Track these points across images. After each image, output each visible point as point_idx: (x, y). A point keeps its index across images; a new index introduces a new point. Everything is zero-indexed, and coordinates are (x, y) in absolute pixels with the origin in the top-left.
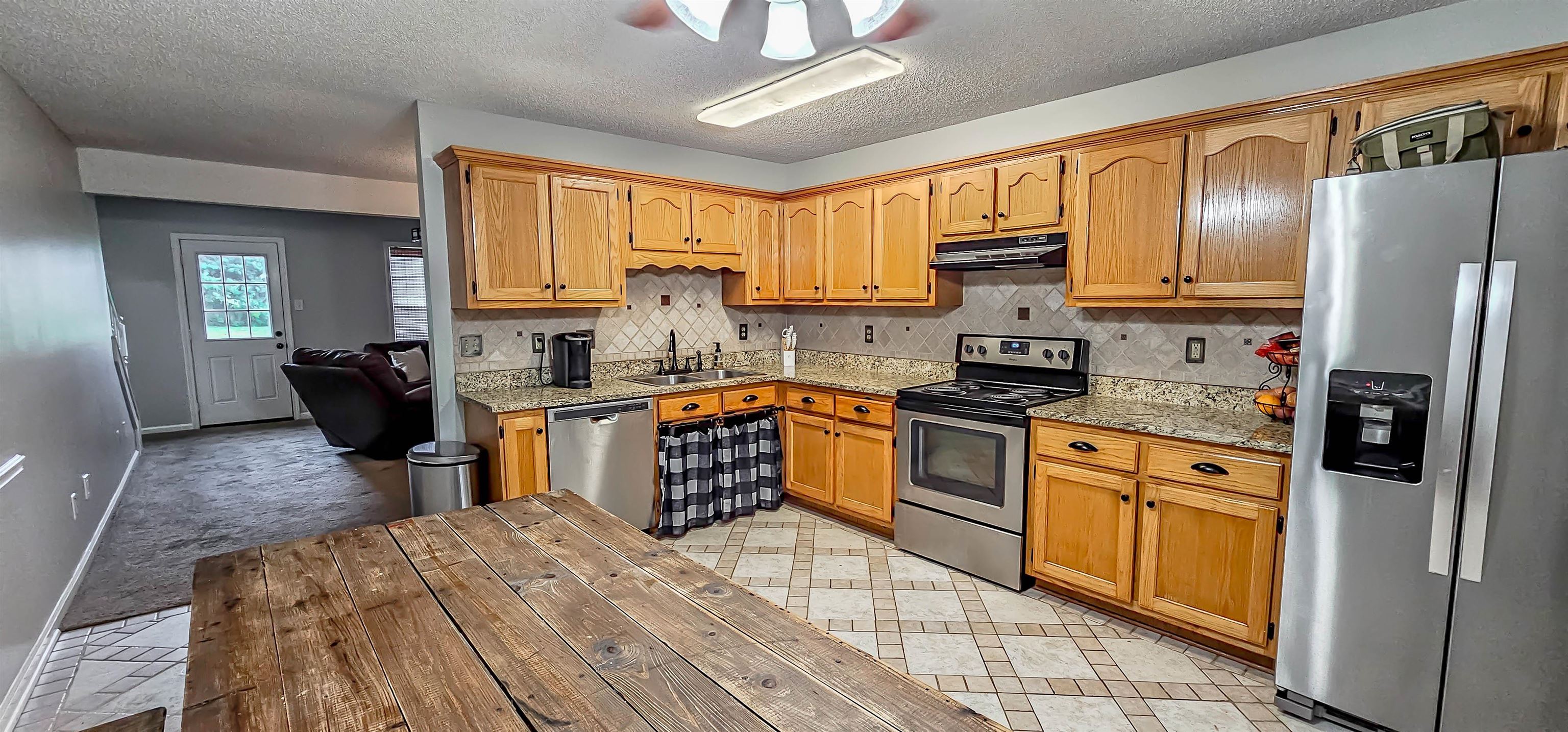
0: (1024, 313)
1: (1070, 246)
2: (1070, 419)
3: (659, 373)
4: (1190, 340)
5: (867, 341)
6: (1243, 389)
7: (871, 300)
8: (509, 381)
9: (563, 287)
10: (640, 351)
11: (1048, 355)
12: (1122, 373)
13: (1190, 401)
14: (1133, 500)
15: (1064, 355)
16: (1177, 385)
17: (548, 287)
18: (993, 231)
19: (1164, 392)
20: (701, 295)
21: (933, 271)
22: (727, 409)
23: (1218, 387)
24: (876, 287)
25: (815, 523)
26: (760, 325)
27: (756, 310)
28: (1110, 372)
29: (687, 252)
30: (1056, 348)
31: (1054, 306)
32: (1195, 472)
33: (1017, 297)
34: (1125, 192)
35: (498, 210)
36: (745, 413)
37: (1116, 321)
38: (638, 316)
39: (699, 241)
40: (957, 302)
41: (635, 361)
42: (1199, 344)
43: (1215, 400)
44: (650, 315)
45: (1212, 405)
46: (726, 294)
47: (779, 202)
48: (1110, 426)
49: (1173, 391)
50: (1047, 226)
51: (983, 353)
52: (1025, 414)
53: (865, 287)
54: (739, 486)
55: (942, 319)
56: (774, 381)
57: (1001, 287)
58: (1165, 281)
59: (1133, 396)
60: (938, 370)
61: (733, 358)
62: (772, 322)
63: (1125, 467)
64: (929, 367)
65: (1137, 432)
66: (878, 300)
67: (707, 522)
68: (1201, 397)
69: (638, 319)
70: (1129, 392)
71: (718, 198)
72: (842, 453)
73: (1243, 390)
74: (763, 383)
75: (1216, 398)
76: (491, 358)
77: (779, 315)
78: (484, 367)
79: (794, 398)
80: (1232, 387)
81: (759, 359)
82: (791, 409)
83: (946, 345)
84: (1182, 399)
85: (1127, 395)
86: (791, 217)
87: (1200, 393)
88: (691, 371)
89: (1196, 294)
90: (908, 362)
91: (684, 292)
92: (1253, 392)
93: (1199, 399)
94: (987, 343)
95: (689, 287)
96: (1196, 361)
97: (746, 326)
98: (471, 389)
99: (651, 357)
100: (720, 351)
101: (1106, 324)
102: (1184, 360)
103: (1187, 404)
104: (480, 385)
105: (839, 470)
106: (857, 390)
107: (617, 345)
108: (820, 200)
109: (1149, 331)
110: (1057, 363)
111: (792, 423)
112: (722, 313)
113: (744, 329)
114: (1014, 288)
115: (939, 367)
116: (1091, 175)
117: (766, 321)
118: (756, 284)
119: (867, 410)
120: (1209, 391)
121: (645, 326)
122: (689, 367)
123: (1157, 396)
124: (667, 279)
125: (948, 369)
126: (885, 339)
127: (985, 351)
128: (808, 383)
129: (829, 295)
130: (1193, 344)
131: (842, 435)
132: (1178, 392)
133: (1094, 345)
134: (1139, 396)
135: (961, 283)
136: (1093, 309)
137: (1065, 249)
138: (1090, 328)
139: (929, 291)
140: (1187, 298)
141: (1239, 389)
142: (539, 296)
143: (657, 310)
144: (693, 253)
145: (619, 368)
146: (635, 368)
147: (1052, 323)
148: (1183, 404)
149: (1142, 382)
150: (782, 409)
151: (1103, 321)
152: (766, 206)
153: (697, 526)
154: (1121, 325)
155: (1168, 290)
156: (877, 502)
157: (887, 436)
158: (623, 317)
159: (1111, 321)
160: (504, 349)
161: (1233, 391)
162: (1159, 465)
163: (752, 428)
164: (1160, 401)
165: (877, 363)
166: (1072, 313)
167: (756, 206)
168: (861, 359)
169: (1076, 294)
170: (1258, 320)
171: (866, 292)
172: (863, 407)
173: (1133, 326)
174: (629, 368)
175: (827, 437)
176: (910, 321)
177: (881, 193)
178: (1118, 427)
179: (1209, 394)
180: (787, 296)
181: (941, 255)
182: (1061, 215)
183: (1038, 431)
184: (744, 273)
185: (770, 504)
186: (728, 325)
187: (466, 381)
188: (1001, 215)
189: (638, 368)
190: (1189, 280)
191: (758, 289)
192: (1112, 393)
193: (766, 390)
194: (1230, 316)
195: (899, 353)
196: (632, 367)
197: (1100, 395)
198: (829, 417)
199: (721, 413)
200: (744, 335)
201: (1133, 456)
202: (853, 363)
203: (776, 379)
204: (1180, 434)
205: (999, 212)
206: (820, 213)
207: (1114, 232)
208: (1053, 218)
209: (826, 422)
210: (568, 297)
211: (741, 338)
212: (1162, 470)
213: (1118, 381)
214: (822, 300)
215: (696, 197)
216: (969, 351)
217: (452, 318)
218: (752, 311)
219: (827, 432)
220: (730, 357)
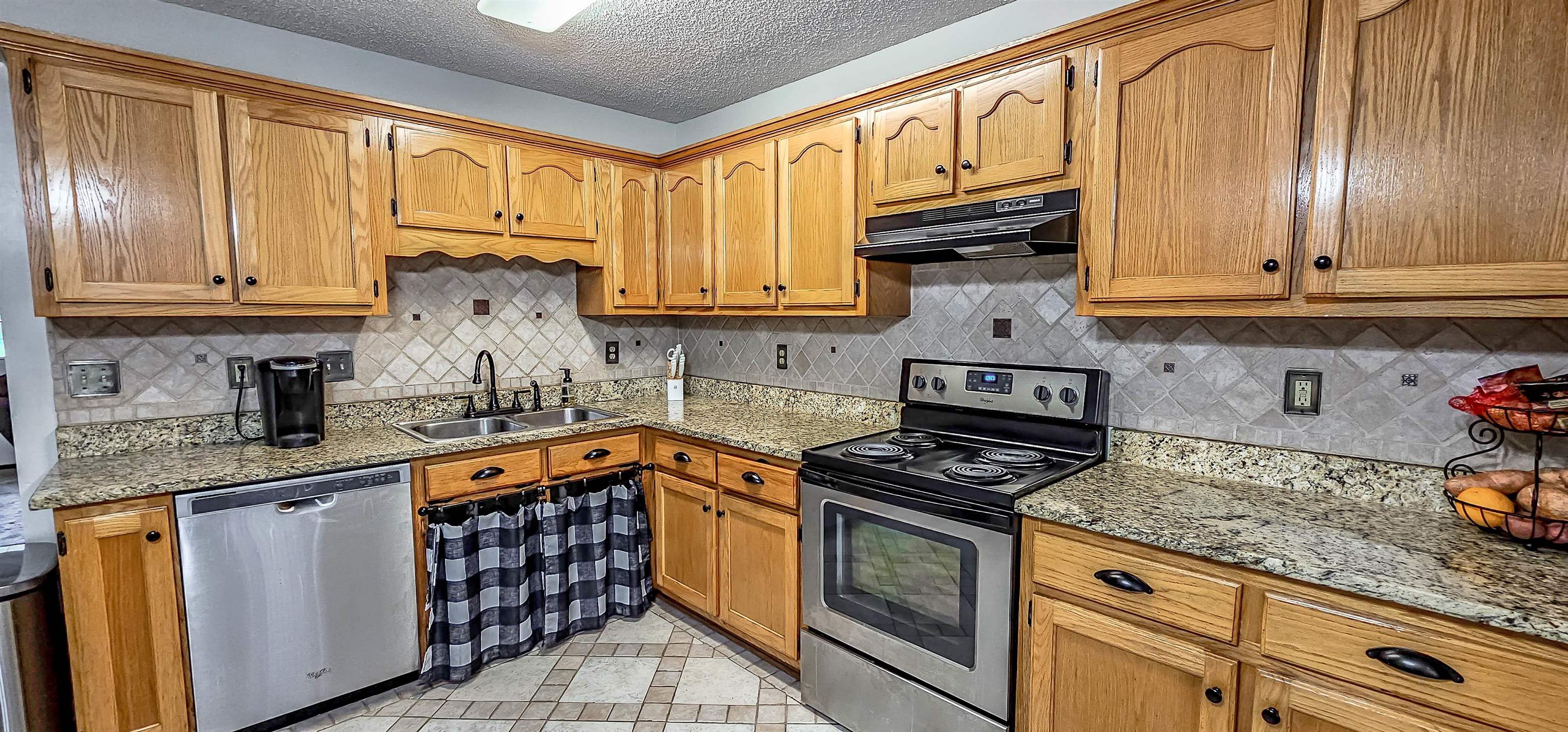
0: (1002, 328)
1: (1083, 213)
2: (1098, 528)
3: (467, 416)
4: (1291, 376)
5: (779, 366)
6: (1402, 466)
7: (775, 308)
8: (176, 437)
9: (252, 282)
10: (437, 382)
11: (1042, 394)
12: (1166, 427)
13: (1295, 482)
14: (1228, 699)
15: (1068, 396)
16: (1268, 452)
17: (219, 281)
18: (953, 194)
19: (1244, 463)
20: (543, 300)
21: (862, 262)
22: (555, 472)
23: (1349, 460)
24: (781, 288)
25: (691, 644)
26: (638, 343)
27: (631, 321)
28: (1146, 424)
29: (502, 235)
30: (1055, 384)
31: (1051, 317)
32: (1376, 664)
33: (992, 303)
34: (1186, 109)
35: (103, 144)
36: (584, 477)
37: (1155, 340)
38: (433, 329)
39: (520, 218)
40: (902, 311)
41: (426, 398)
42: (1309, 383)
43: (1344, 483)
44: (454, 329)
45: (1338, 491)
46: (582, 297)
47: (658, 171)
48: (1181, 548)
49: (1262, 463)
50: (1043, 180)
51: (940, 389)
52: (1012, 509)
53: (766, 288)
54: (577, 587)
55: (881, 336)
56: (635, 426)
57: (969, 288)
58: (1271, 267)
59: (1187, 467)
60: (876, 413)
61: (595, 389)
62: (657, 340)
63: (1212, 631)
64: (862, 406)
65: (1239, 566)
66: (787, 308)
67: (518, 650)
68: (1314, 476)
69: (432, 336)
70: (1180, 461)
71: (552, 156)
72: (727, 540)
73: (1402, 468)
74: (618, 431)
75: (1346, 479)
76: (141, 398)
77: (667, 330)
78: (123, 413)
79: (665, 452)
80: (1378, 461)
81: (637, 391)
82: (662, 469)
83: (886, 374)
84: (1278, 477)
85: (1177, 465)
86: (671, 191)
87: (1314, 468)
88: (522, 410)
89: (1337, 291)
90: (834, 399)
91: (514, 296)
92: (1423, 472)
93: (1312, 478)
94: (946, 372)
95: (520, 289)
96: (1302, 411)
97: (616, 344)
98: (91, 452)
99: (457, 390)
100: (570, 380)
101: (1139, 345)
102: (1280, 410)
103: (1289, 487)
104: (112, 444)
105: (723, 566)
106: (745, 447)
107: (395, 374)
108: (706, 163)
109: (1214, 357)
110: (1058, 408)
111: (662, 489)
112: (578, 326)
113: (612, 349)
114: (986, 288)
115: (877, 407)
116: (1122, 85)
117: (648, 338)
118: (619, 282)
119: (760, 479)
120: (1331, 466)
121: (445, 345)
122: (519, 405)
123: (1230, 470)
124: (484, 277)
125: (890, 411)
126: (804, 365)
127: (944, 386)
128: (681, 433)
129: (720, 301)
130: (1297, 383)
131: (728, 513)
132: (1271, 464)
133: (1117, 379)
134: (1198, 468)
135: (907, 280)
136: (1114, 320)
137: (1074, 219)
138: (1111, 353)
139: (857, 292)
140: (1311, 299)
141: (1392, 466)
142: (204, 295)
143: (467, 322)
144: (511, 236)
145: (398, 409)
146: (427, 408)
147: (1048, 344)
148: (1281, 486)
149: (1204, 445)
150: (651, 468)
151: (1132, 341)
152: (634, 172)
153: (500, 657)
154: (1165, 347)
155: (1274, 284)
156: (777, 626)
157: (789, 523)
158: (406, 332)
159: (1145, 341)
160: (169, 384)
161: (1381, 468)
162: (1288, 637)
163: (596, 500)
164: (1237, 479)
165: (792, 399)
166: (1080, 324)
167: (616, 173)
168: (772, 393)
169: (1096, 293)
170: (1433, 339)
171: (769, 295)
172: (754, 474)
173: (1186, 349)
174: (415, 409)
175: (707, 514)
176: (837, 339)
177: (787, 145)
178: (1197, 552)
179: (1331, 471)
180: (668, 302)
181: (876, 235)
182: (1068, 159)
183: (1036, 541)
184: (601, 268)
185: (628, 610)
186: (587, 343)
187: (80, 438)
188: (967, 166)
189: (432, 408)
190: (1323, 264)
191: (623, 291)
192: (1149, 459)
193: (624, 441)
194: (1372, 333)
195: (822, 385)
196: (420, 406)
197: (1129, 462)
198: (712, 485)
199: (545, 479)
200: (612, 356)
201: (1229, 611)
202: (761, 398)
203: (640, 423)
204: (1342, 581)
205: (963, 159)
206: (707, 181)
207: (1166, 186)
208: (1054, 165)
209: (705, 493)
210: (265, 299)
211: (608, 361)
212: (1294, 648)
213: (1161, 441)
214: (712, 308)
215: (514, 153)
216: (920, 384)
217: (49, 332)
218: (625, 323)
219: (706, 509)
220: (589, 388)
